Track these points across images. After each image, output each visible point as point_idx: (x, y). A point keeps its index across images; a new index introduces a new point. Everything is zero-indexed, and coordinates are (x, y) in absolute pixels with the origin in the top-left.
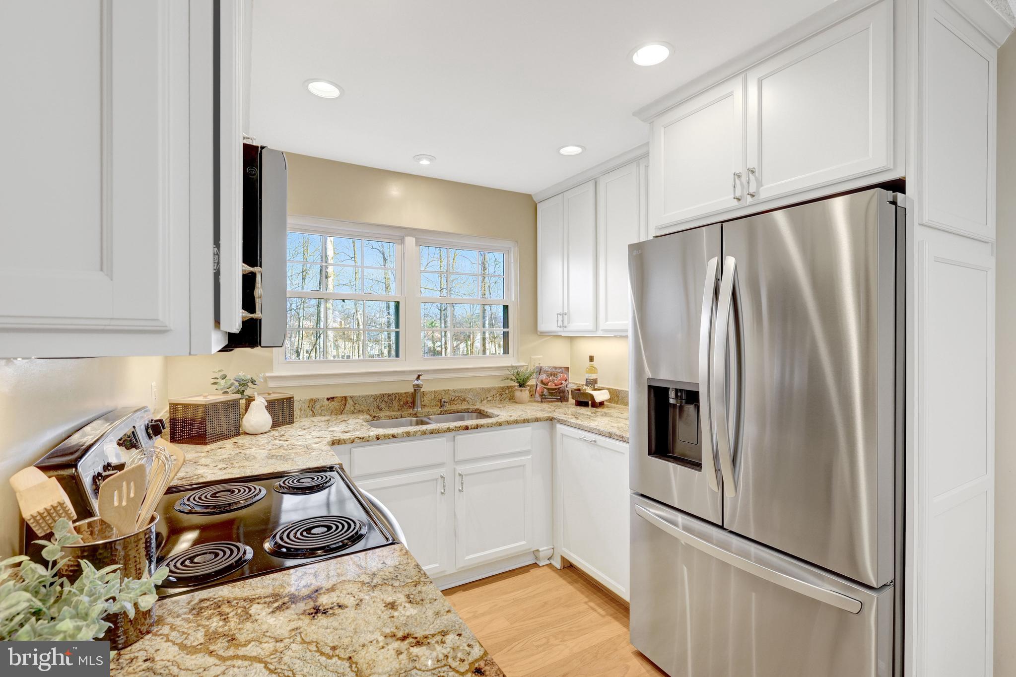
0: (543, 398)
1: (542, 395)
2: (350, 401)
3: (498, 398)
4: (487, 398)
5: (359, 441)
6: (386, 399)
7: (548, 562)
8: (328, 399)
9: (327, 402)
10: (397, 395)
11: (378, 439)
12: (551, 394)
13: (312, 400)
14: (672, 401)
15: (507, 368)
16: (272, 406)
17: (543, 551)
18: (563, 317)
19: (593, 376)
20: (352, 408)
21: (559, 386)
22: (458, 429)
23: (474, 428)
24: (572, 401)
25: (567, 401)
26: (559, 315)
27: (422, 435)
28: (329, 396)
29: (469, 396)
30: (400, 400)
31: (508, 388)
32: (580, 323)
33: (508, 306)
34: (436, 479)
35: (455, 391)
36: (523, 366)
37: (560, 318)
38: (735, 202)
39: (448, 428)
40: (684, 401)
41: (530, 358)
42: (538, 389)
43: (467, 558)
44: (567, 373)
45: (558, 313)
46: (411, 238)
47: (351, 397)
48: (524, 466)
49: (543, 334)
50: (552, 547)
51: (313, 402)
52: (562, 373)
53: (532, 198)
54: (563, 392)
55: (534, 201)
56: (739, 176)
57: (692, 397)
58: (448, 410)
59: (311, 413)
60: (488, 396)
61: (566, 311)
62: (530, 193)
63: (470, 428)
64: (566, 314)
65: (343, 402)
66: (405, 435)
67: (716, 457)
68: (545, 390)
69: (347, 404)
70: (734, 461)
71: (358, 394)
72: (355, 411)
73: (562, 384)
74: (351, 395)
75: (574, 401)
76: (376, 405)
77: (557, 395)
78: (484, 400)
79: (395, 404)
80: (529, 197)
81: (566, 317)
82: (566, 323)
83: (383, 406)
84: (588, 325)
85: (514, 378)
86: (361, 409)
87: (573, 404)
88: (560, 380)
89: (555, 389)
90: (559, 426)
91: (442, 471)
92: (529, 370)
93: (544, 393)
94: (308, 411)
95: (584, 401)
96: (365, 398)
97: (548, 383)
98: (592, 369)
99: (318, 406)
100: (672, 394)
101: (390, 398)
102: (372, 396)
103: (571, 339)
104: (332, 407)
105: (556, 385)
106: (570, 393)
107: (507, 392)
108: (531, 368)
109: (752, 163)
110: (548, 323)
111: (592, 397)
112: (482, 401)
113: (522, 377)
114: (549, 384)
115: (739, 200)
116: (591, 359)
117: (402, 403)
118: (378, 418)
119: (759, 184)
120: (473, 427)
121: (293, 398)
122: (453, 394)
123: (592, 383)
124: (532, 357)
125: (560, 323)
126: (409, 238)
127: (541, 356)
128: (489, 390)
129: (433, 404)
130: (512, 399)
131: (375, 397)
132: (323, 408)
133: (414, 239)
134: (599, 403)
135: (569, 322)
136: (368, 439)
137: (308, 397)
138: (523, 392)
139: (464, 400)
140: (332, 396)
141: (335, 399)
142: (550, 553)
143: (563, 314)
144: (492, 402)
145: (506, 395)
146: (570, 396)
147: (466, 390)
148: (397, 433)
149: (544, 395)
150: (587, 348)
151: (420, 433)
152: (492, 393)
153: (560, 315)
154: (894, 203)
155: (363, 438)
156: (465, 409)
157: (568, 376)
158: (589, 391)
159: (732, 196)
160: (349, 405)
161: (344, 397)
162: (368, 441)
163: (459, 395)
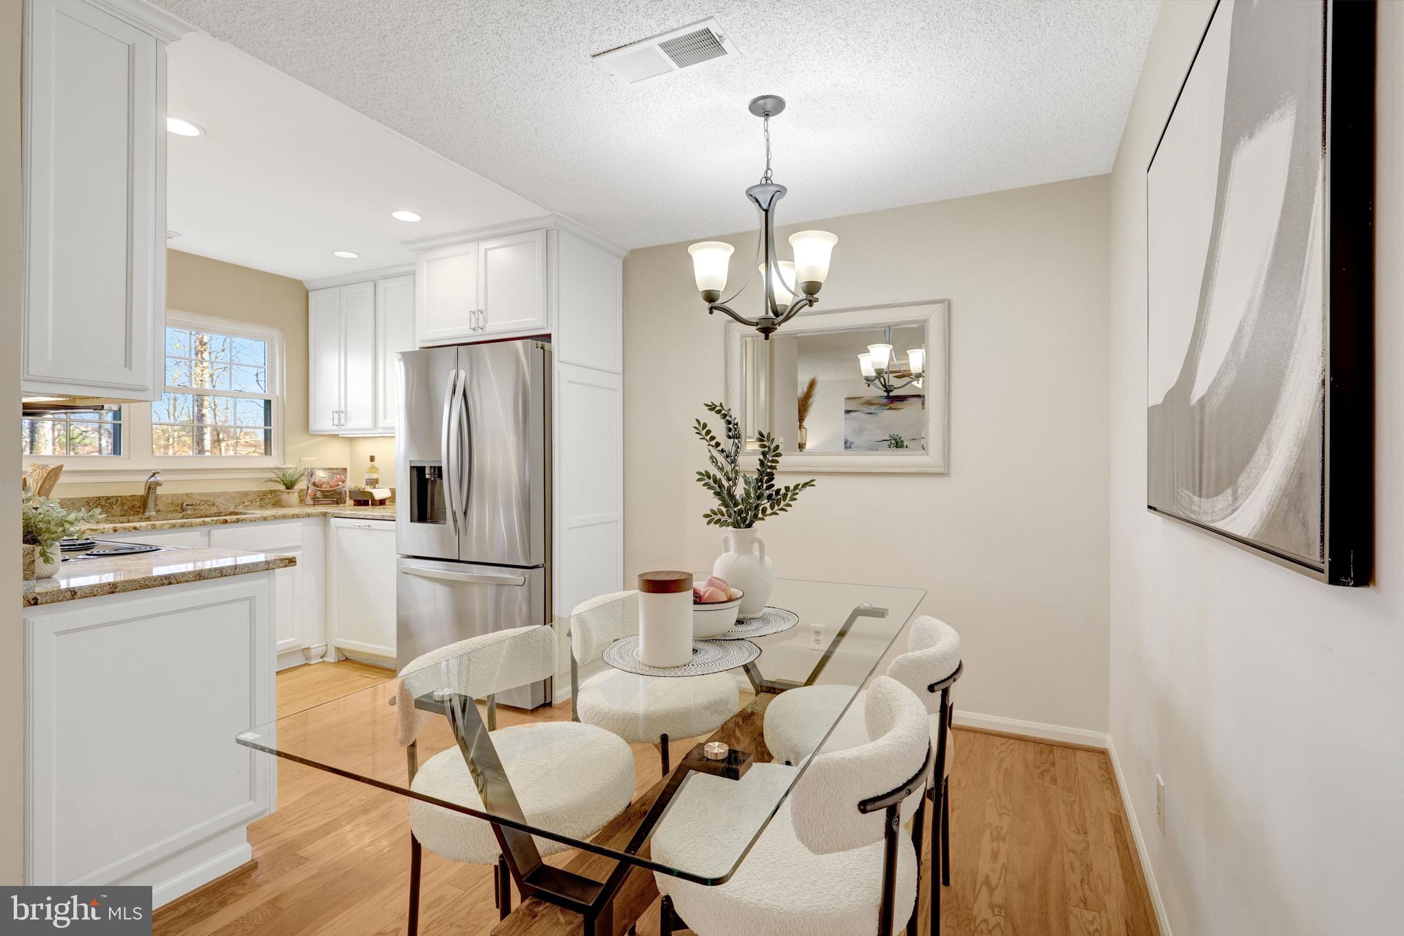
0: (316, 501)
1: (315, 498)
3: (258, 503)
4: (244, 503)
6: (103, 503)
7: (322, 660)
10: (119, 498)
11: (116, 531)
12: (326, 497)
14: (427, 476)
15: (270, 470)
17: (314, 648)
18: (339, 415)
19: (375, 476)
21: (335, 488)
23: (234, 522)
24: (350, 502)
25: (345, 502)
26: (335, 414)
27: (170, 528)
29: (219, 501)
30: (123, 504)
31: (272, 492)
32: (359, 422)
33: (270, 401)
35: (200, 494)
36: (290, 468)
37: (336, 416)
38: (472, 331)
39: (203, 521)
40: (436, 476)
41: (300, 460)
42: (310, 491)
44: (344, 474)
45: (335, 410)
49: (316, 435)
50: (326, 643)
52: (339, 474)
53: (303, 285)
54: (340, 493)
55: (305, 288)
56: (474, 313)
57: (438, 471)
60: (245, 501)
61: (343, 409)
62: (299, 279)
63: (229, 521)
64: (342, 412)
67: (454, 514)
68: (318, 492)
70: (465, 514)
73: (338, 485)
75: (352, 502)
77: (332, 496)
78: (239, 505)
79: (117, 509)
80: (299, 283)
81: (343, 415)
82: (343, 422)
84: (367, 423)
85: (279, 480)
87: (351, 505)
88: (336, 481)
89: (331, 491)
90: (333, 520)
92: (298, 471)
93: (317, 495)
95: (363, 500)
96: (73, 501)
97: (322, 484)
98: (373, 469)
100: (427, 471)
101: (109, 501)
103: (351, 440)
105: (331, 487)
106: (348, 494)
107: (270, 496)
108: (301, 469)
109: (482, 307)
110: (323, 421)
111: (371, 494)
112: (236, 506)
113: (289, 478)
114: (324, 486)
115: (474, 330)
116: (372, 459)
117: (126, 507)
119: (486, 321)
120: (232, 521)
122: (197, 498)
123: (373, 483)
124: (303, 459)
125: (336, 422)
127: (313, 458)
128: (246, 494)
129: (171, 509)
130: (278, 504)
131: (87, 501)
134: (380, 500)
135: (346, 421)
136: (102, 530)
138: (291, 494)
142: (322, 650)
143: (339, 412)
144: (250, 507)
145: (270, 499)
146: (348, 499)
147: (216, 493)
148: (138, 527)
149: (318, 498)
150: (366, 449)
152: (250, 498)
153: (336, 412)
154: (542, 348)
155: (97, 530)
156: (216, 513)
157: (346, 477)
158: (369, 489)
159: (469, 327)
162: (103, 533)
163: (205, 499)
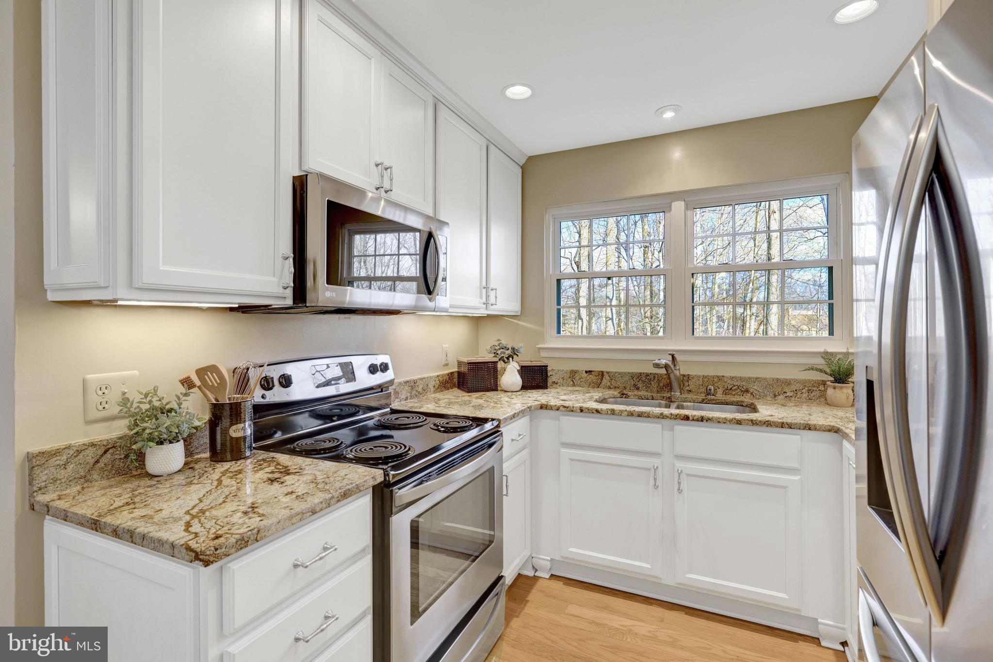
2: (606, 376)
3: (805, 395)
4: (785, 392)
5: (564, 409)
6: (644, 379)
8: (586, 372)
9: (585, 375)
10: (656, 376)
11: (582, 411)
13: (573, 371)
16: (525, 371)
20: (609, 384)
22: (676, 417)
23: (698, 420)
27: (628, 415)
28: (587, 370)
29: (753, 388)
30: (659, 381)
31: (817, 382)
33: (832, 267)
34: (649, 469)
35: (732, 378)
39: (662, 414)
43: (689, 576)
46: (680, 202)
47: (608, 373)
48: (785, 487)
51: (573, 373)
58: (713, 400)
59: (572, 383)
60: (786, 390)
63: (691, 418)
65: (600, 376)
66: (609, 412)
69: (604, 379)
71: (615, 370)
72: (611, 387)
74: (608, 370)
76: (632, 384)
78: (779, 395)
79: (654, 384)
83: (640, 385)
85: (823, 369)
86: (617, 386)
90: (844, 443)
91: (656, 462)
94: (569, 380)
96: (622, 375)
99: (578, 377)
101: (648, 377)
102: (629, 373)
104: (590, 380)
112: (775, 396)
117: (661, 385)
118: (627, 396)
120: (695, 418)
121: (547, 366)
122: (731, 382)
126: (676, 203)
128: (787, 382)
131: (632, 376)
132: (581, 380)
133: (683, 202)
136: (572, 409)
137: (569, 369)
139: (747, 391)
140: (591, 370)
141: (593, 373)
142: (839, 633)
144: (793, 399)
145: (815, 393)
147: (751, 378)
148: (601, 409)
151: (626, 413)
152: (793, 388)
155: (568, 407)
156: (738, 402)
160: (606, 381)
161: (601, 371)
162: (572, 411)
163: (738, 383)
